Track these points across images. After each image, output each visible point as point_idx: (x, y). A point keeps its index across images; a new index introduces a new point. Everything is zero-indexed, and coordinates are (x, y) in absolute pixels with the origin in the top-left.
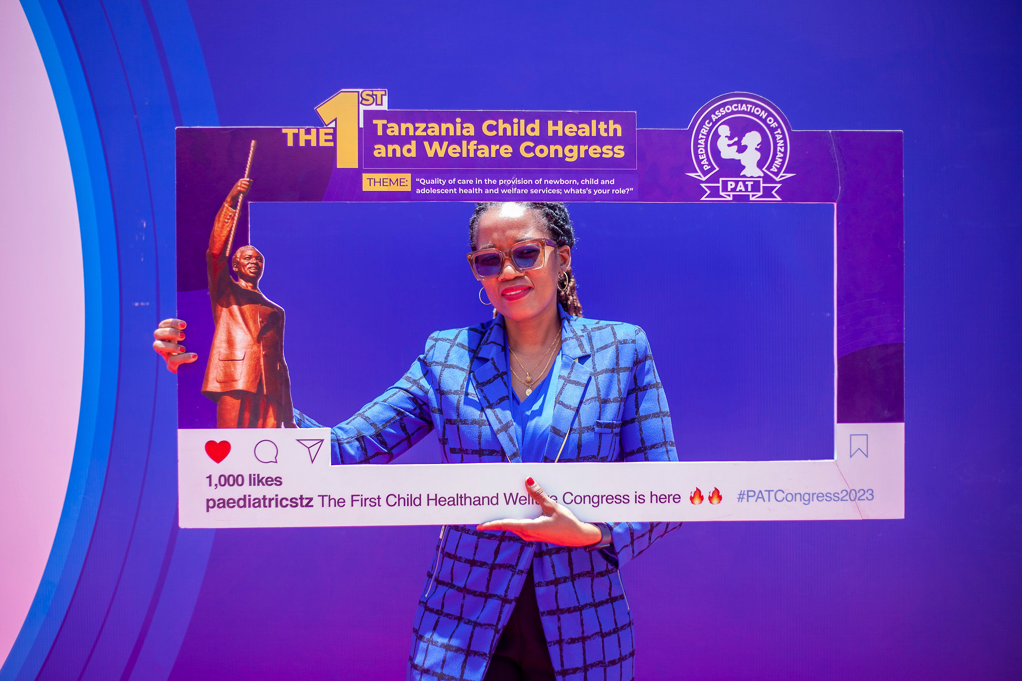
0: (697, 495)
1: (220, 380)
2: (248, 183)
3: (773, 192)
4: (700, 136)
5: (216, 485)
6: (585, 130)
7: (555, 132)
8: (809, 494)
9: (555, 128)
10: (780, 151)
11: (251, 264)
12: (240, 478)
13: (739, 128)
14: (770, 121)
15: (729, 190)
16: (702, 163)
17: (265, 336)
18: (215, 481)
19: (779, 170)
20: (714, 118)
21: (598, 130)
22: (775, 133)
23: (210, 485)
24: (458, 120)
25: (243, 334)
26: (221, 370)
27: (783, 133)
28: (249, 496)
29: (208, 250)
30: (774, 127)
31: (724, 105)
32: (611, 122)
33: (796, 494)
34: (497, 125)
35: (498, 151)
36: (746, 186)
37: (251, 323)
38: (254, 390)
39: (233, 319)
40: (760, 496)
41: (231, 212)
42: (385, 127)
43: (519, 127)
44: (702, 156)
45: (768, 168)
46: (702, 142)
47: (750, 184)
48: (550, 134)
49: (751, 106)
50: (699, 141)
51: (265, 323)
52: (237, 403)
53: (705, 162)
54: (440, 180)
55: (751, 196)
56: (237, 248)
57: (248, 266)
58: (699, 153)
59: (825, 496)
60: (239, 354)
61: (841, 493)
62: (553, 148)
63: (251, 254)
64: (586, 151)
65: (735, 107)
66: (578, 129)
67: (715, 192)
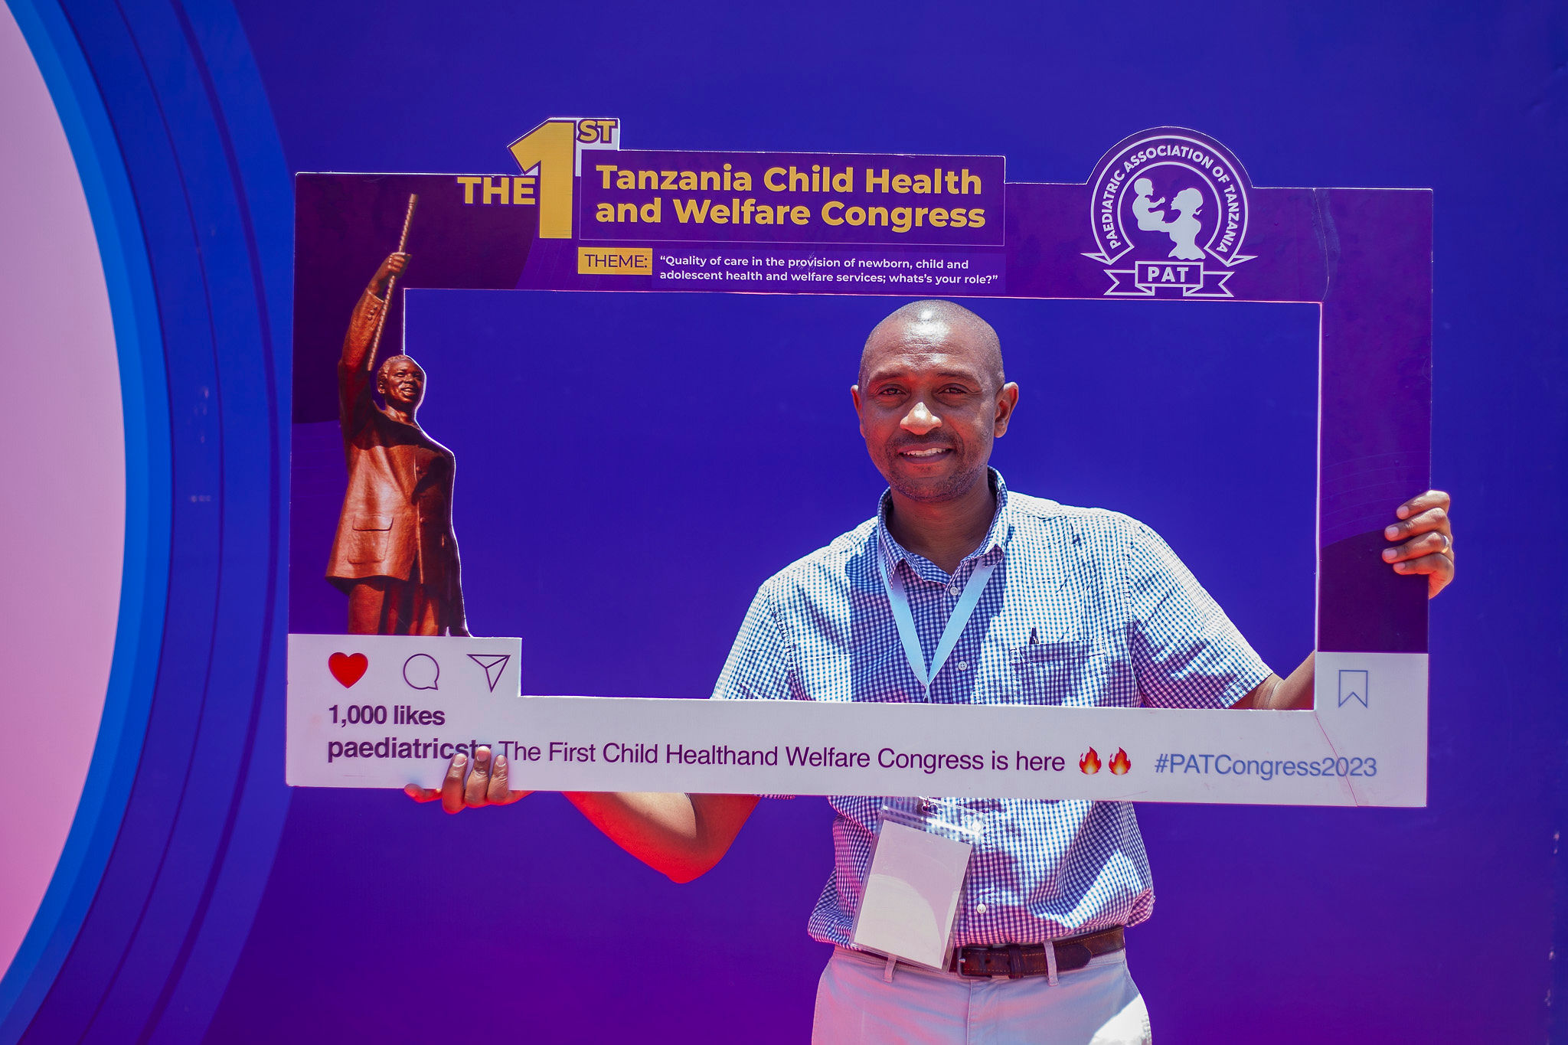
0: (1091, 760)
1: (354, 560)
2: (403, 260)
3: (1221, 284)
4: (1106, 195)
5: (344, 721)
6: (924, 184)
7: (877, 187)
8: (1271, 763)
9: (878, 180)
10: (1233, 220)
11: (406, 383)
12: (381, 711)
13: (1168, 183)
14: (1218, 172)
15: (1150, 279)
16: (1108, 237)
17: (424, 494)
18: (342, 714)
19: (1231, 249)
20: (1128, 166)
21: (944, 184)
22: (1226, 191)
23: (335, 721)
24: (728, 167)
25: (390, 490)
26: (356, 544)
27: (1238, 192)
28: (394, 739)
29: (341, 361)
30: (1224, 181)
31: (1143, 148)
32: (965, 172)
33: (1249, 763)
34: (787, 175)
35: (787, 215)
36: (1177, 275)
37: (403, 474)
38: (404, 577)
39: (376, 467)
40: (1192, 763)
41: (378, 304)
42: (614, 176)
43: (822, 179)
44: (1108, 226)
45: (1214, 247)
46: (1108, 204)
47: (1183, 271)
48: (870, 189)
49: (1188, 149)
50: (1104, 203)
51: (424, 474)
52: (379, 595)
53: (1112, 236)
54: (697, 259)
55: (1184, 290)
56: (386, 359)
57: (400, 387)
58: (1104, 221)
59: (1296, 767)
60: (384, 520)
61: (1324, 763)
62: (873, 211)
63: (406, 368)
64: (926, 217)
65: (1162, 151)
66: (914, 182)
67: (1127, 283)
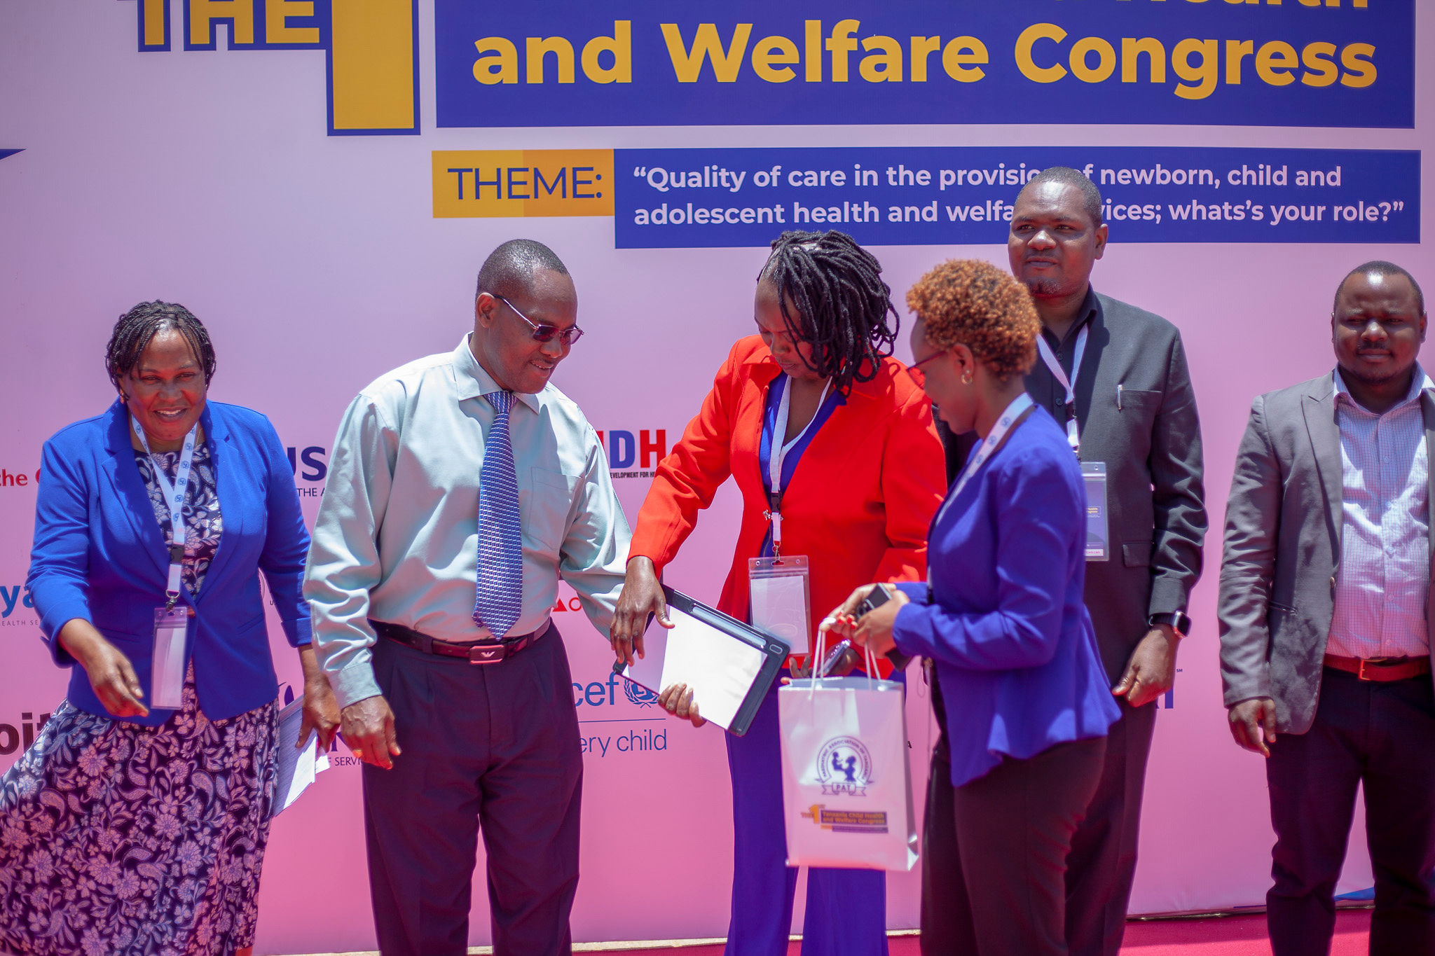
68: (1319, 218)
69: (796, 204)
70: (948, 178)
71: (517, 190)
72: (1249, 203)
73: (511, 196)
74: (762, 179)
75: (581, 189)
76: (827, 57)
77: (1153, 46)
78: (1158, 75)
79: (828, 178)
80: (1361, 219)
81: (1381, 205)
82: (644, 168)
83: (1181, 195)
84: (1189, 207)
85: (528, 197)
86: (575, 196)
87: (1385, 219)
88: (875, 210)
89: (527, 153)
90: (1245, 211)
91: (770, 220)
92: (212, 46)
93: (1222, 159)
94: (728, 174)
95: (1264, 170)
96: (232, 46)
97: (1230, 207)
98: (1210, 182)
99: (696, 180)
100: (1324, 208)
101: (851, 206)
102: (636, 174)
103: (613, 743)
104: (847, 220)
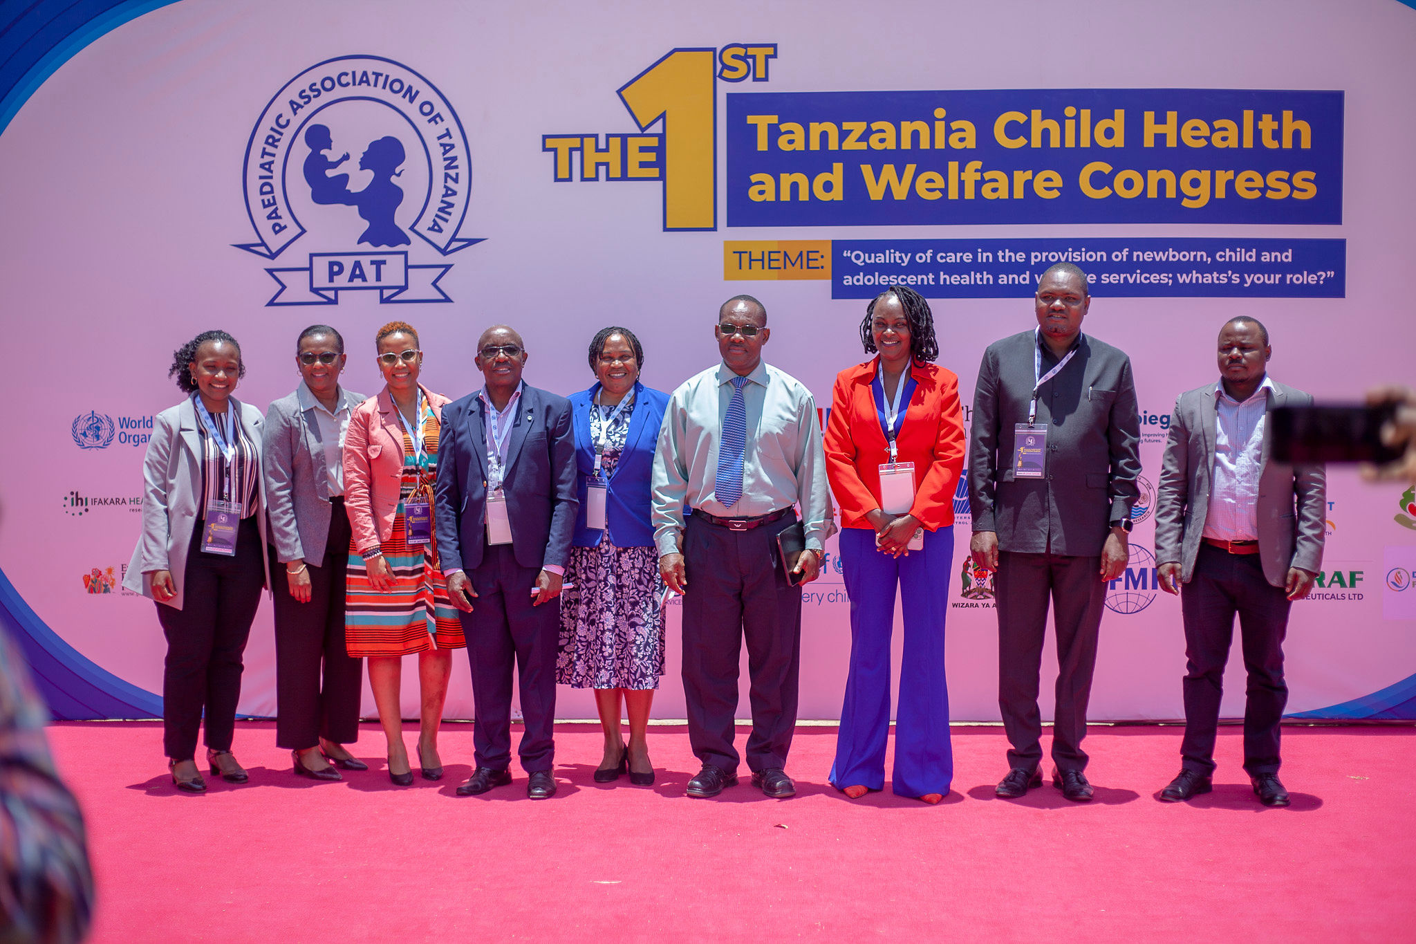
68: (1277, 282)
69: (942, 273)
70: (1036, 257)
71: (774, 264)
72: (1230, 272)
73: (770, 268)
74: (921, 258)
75: (812, 264)
76: (961, 184)
77: (1168, 175)
78: (1171, 193)
79: (961, 257)
80: (1305, 282)
81: (1319, 274)
82: (849, 251)
83: (1186, 267)
84: (1190, 275)
85: (780, 268)
86: (808, 268)
87: (1321, 282)
88: (991, 277)
89: (780, 242)
90: (1227, 277)
91: (926, 283)
92: (596, 179)
93: (1212, 245)
94: (900, 255)
95: (1240, 252)
96: (608, 179)
97: (1218, 275)
98: (1205, 260)
99: (881, 258)
100: (1280, 275)
101: (975, 274)
102: (845, 255)
103: (825, 597)
104: (973, 283)
